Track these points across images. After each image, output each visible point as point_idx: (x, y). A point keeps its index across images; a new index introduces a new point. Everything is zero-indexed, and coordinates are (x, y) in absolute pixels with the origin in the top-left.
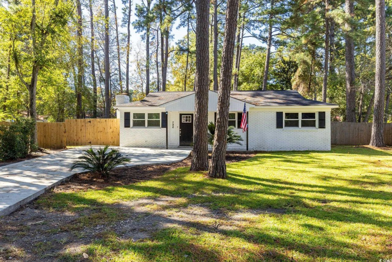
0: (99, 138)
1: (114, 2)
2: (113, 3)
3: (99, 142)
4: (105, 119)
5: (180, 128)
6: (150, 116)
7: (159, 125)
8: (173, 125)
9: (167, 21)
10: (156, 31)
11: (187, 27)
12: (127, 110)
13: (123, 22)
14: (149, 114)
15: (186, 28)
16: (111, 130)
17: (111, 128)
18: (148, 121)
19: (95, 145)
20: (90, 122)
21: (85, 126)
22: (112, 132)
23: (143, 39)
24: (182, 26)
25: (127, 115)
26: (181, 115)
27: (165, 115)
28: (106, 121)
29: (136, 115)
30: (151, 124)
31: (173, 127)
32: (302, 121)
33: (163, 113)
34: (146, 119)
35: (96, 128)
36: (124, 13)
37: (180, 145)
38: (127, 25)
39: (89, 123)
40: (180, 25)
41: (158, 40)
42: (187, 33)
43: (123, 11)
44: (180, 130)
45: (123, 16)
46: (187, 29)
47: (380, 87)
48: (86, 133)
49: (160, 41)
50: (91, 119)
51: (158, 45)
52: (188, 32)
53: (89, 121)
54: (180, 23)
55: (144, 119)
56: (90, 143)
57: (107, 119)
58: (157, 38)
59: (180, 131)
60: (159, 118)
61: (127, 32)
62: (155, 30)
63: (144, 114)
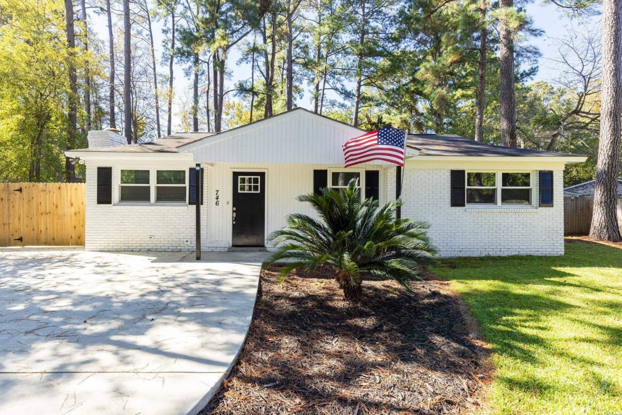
0: (43, 228)
1: (151, 31)
2: (149, 33)
3: (43, 237)
4: (58, 184)
5: (234, 206)
6: (162, 176)
7: (184, 199)
8: (217, 198)
9: (220, 37)
10: (206, 64)
11: (252, 62)
12: (104, 161)
13: (164, 59)
14: (158, 172)
15: (250, 64)
16: (72, 210)
17: (72, 205)
18: (158, 189)
19: (33, 244)
20: (20, 190)
21: (9, 200)
22: (75, 214)
23: (187, 74)
24: (245, 62)
25: (104, 174)
26: (236, 175)
27: (197, 175)
28: (59, 188)
29: (127, 175)
30: (164, 196)
31: (217, 204)
32: (503, 190)
33: (191, 170)
34: (153, 184)
35: (34, 203)
36: (164, 46)
37: (233, 246)
38: (169, 64)
39: (18, 193)
40: (242, 60)
41: (209, 78)
42: (251, 71)
43: (164, 44)
44: (235, 209)
45: (164, 51)
46: (252, 65)
47: (614, 129)
48: (9, 216)
49: (212, 78)
50: (25, 185)
51: (209, 84)
52: (253, 69)
53: (18, 188)
54: (242, 57)
55: (148, 183)
56: (21, 239)
57: (63, 185)
58: (207, 73)
59: (233, 211)
60: (184, 183)
61: (168, 73)
62: (205, 62)
63: (148, 172)
